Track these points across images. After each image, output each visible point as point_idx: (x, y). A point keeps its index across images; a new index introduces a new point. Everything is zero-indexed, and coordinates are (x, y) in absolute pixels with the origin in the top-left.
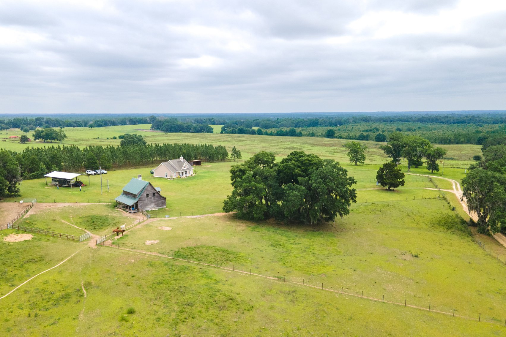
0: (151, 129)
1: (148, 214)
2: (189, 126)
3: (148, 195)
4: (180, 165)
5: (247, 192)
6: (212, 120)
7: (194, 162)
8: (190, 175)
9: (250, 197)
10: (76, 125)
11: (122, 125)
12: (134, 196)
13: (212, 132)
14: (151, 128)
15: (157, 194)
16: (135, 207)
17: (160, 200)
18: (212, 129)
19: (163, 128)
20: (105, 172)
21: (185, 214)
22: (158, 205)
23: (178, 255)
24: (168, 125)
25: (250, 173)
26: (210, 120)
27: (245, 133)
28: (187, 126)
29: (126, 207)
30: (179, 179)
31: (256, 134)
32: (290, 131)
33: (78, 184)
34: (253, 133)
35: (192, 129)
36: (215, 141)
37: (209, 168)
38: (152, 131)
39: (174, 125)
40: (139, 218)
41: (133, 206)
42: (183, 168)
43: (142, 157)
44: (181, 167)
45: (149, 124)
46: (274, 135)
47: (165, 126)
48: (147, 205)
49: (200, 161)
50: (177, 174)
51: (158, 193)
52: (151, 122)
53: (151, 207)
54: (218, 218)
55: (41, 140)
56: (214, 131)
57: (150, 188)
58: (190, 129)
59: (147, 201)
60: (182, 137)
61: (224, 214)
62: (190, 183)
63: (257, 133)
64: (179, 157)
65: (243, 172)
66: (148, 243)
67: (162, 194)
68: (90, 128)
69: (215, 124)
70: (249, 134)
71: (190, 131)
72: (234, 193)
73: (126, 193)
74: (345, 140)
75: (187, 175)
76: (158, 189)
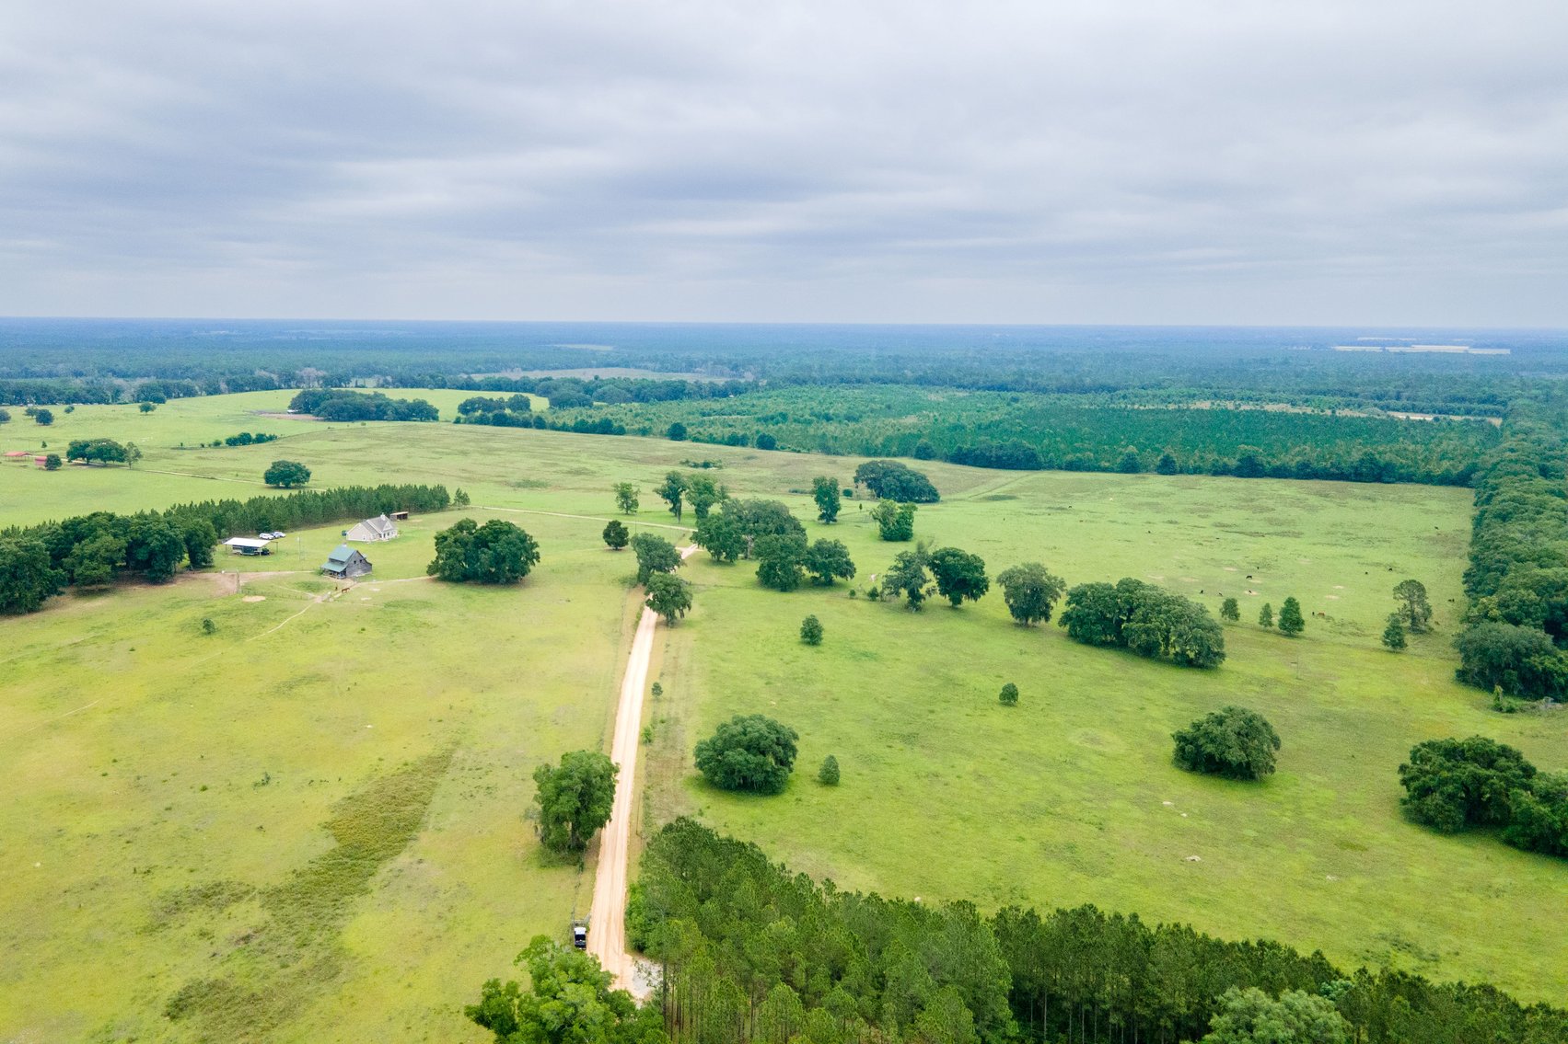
0: (290, 411)
1: (356, 579)
2: (381, 405)
4: (382, 525)
5: (451, 555)
6: (437, 376)
7: (397, 515)
8: (394, 535)
9: (451, 561)
10: (92, 398)
11: (210, 394)
12: (342, 563)
13: (435, 419)
14: (290, 408)
15: (363, 561)
16: (344, 573)
17: (367, 566)
18: (437, 411)
19: (320, 411)
20: (283, 535)
21: (393, 578)
22: (365, 571)
23: (388, 605)
24: (332, 406)
27: (509, 425)
28: (378, 406)
29: (333, 573)
30: (380, 543)
31: (531, 427)
32: (600, 424)
33: (265, 553)
34: (526, 424)
36: (437, 453)
37: (419, 524)
38: (294, 416)
39: (347, 404)
40: (350, 581)
41: (341, 572)
42: (386, 527)
44: (382, 528)
45: (276, 389)
48: (354, 571)
49: (406, 513)
50: (378, 535)
51: (365, 559)
52: (283, 386)
53: (358, 573)
54: (422, 580)
55: (80, 461)
56: (439, 415)
57: (357, 555)
58: (385, 413)
59: (355, 567)
61: (428, 577)
62: (394, 546)
63: (535, 423)
65: (445, 538)
66: (363, 599)
67: (367, 560)
68: (144, 413)
70: (518, 426)
71: (385, 417)
72: (437, 558)
73: (332, 561)
74: (703, 444)
75: (390, 537)
76: (364, 556)
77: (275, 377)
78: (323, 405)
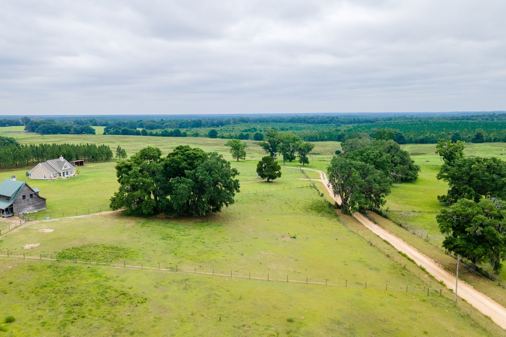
0: (25, 131)
1: (25, 217)
2: (68, 127)
3: (24, 197)
4: (61, 165)
5: (134, 188)
6: (93, 121)
7: (76, 162)
8: (72, 175)
9: (137, 193)
12: (8, 198)
13: (94, 133)
14: (25, 130)
15: (34, 195)
16: (10, 210)
17: (39, 201)
18: (95, 130)
19: (38, 130)
21: (69, 214)
22: (37, 207)
23: (62, 256)
24: (44, 127)
25: (136, 168)
26: (91, 121)
27: (130, 134)
28: (67, 127)
30: (60, 180)
31: (140, 135)
32: (174, 132)
34: (138, 134)
35: (72, 130)
36: (98, 142)
37: (93, 168)
38: (25, 133)
39: (51, 126)
40: (15, 221)
41: (7, 210)
42: (63, 169)
43: (15, 158)
44: (61, 167)
45: (21, 125)
46: (159, 136)
47: (40, 128)
48: (24, 207)
49: (82, 162)
50: (58, 175)
51: (36, 194)
52: (24, 124)
53: (29, 210)
54: (105, 216)
56: (96, 132)
57: (26, 188)
58: (70, 131)
59: (23, 203)
60: (61, 139)
61: (111, 212)
62: (72, 183)
63: (142, 133)
64: (58, 157)
65: (129, 167)
66: (27, 247)
67: (40, 195)
69: (97, 126)
70: (134, 134)
71: (70, 132)
72: (121, 190)
74: (226, 139)
75: (69, 176)
76: (36, 190)
77: (20, 121)
78: (39, 127)
